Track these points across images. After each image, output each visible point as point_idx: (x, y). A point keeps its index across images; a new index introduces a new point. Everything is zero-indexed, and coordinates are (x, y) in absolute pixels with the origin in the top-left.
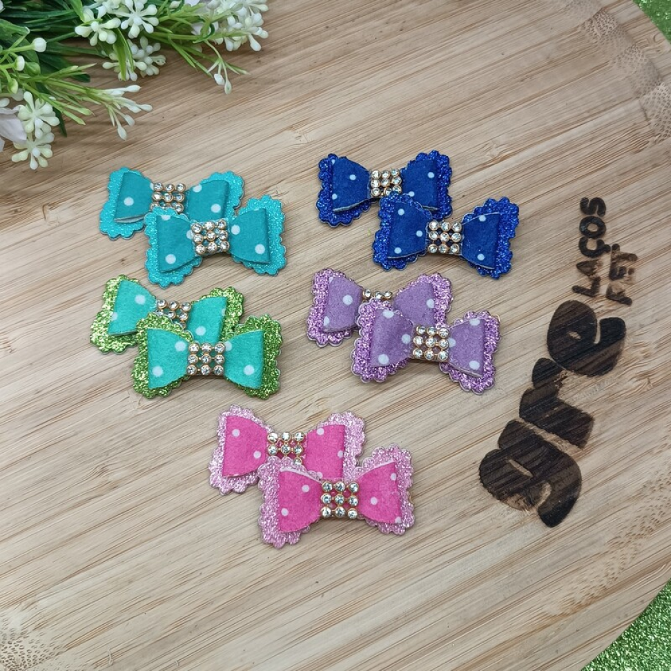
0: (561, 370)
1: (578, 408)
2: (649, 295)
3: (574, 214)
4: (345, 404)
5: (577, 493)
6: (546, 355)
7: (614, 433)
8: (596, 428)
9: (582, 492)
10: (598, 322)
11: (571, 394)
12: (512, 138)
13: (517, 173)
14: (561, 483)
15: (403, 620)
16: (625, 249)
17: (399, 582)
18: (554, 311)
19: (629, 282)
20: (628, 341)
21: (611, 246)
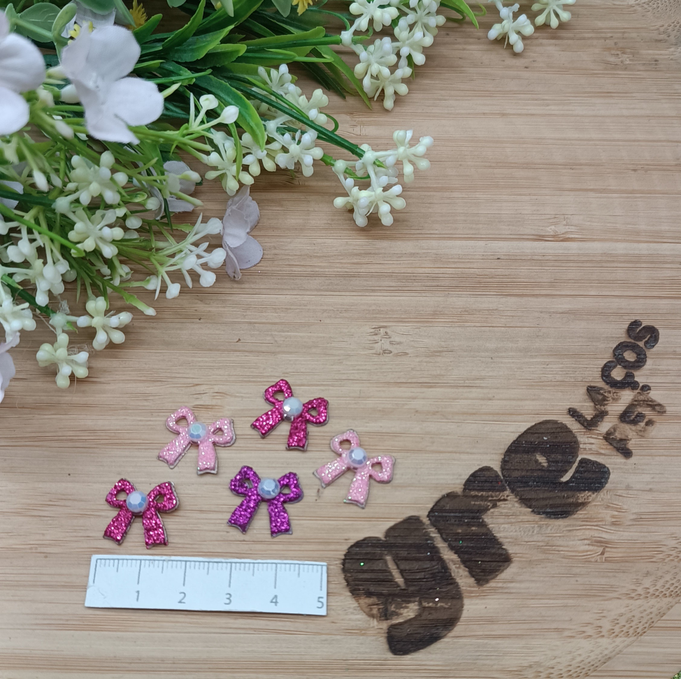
0: (504, 490)
1: (500, 540)
2: (657, 458)
3: (618, 332)
4: (243, 410)
5: (446, 632)
6: (496, 466)
7: (528, 588)
8: (508, 573)
9: (451, 634)
10: (579, 459)
11: (501, 521)
12: (589, 223)
13: (574, 261)
14: (432, 611)
15: (169, 665)
16: (654, 395)
17: (190, 623)
18: (533, 424)
19: (640, 434)
20: (602, 496)
21: (641, 385)
